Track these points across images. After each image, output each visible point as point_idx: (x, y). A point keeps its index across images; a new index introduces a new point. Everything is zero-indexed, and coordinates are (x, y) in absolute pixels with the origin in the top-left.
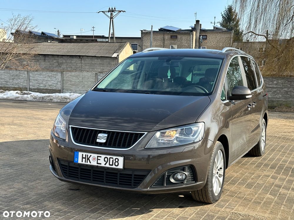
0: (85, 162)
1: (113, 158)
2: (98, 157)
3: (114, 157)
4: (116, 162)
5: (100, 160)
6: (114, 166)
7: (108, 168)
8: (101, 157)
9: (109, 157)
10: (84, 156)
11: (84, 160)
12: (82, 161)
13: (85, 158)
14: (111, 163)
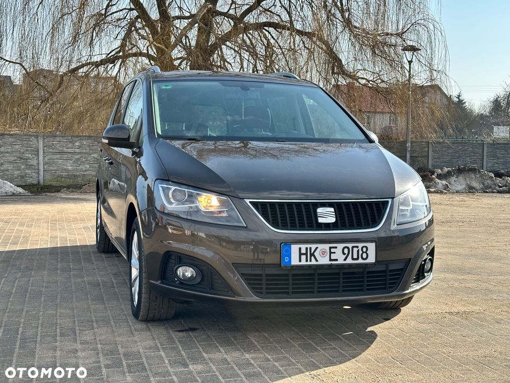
0: (307, 261)
1: (357, 247)
2: (330, 248)
3: (360, 245)
4: (363, 252)
5: (334, 253)
6: (360, 261)
7: (350, 265)
8: (336, 247)
9: (350, 245)
10: (303, 251)
11: (303, 257)
12: (300, 261)
13: (306, 254)
14: (355, 256)
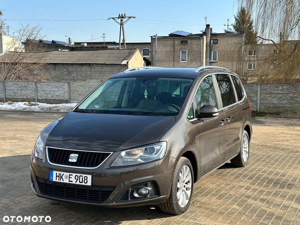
0: (59, 180)
1: (82, 176)
2: (70, 175)
3: (84, 175)
4: (85, 179)
5: (71, 178)
6: (83, 184)
7: (78, 185)
8: (72, 175)
9: (79, 175)
10: (58, 175)
11: (58, 178)
12: (56, 180)
13: (59, 176)
14: (81, 181)
